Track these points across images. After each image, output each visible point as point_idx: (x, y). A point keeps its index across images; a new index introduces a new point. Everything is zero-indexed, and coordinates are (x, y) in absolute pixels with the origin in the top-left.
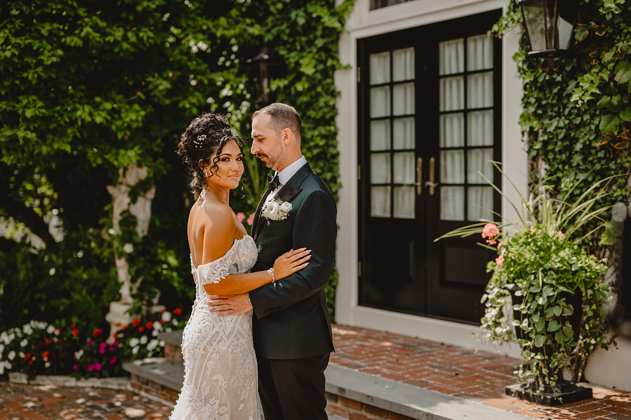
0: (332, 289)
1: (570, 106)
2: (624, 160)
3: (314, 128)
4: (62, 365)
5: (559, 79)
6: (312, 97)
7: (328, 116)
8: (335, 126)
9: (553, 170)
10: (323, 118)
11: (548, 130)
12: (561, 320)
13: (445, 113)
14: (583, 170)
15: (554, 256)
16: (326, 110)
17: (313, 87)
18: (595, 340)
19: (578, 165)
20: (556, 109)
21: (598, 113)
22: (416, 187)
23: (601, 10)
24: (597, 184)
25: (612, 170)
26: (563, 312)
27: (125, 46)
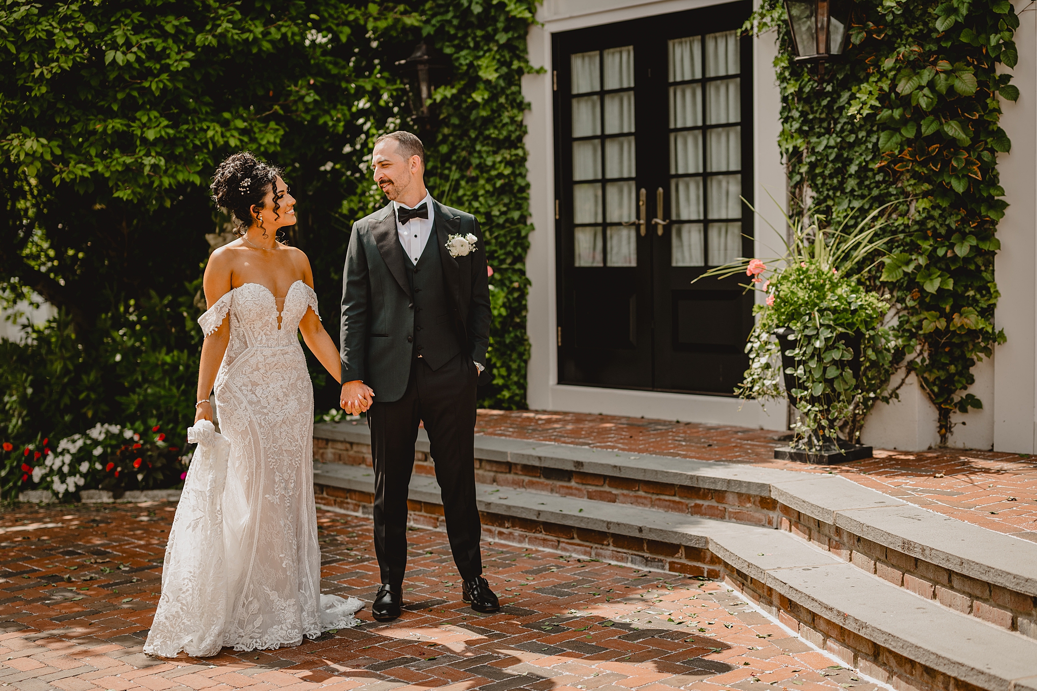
0: (523, 364)
1: (843, 120)
2: (906, 183)
3: (495, 153)
4: (160, 476)
5: (829, 88)
6: (493, 111)
7: (513, 136)
8: (523, 148)
9: (822, 198)
10: (508, 138)
11: (816, 150)
12: (840, 364)
13: (677, 130)
14: (858, 196)
15: (829, 295)
16: (512, 128)
17: (494, 97)
18: (875, 393)
19: (853, 190)
20: (825, 125)
21: (875, 128)
22: (638, 227)
23: (879, 9)
24: (875, 213)
25: (892, 195)
26: (842, 356)
27: (266, 46)
